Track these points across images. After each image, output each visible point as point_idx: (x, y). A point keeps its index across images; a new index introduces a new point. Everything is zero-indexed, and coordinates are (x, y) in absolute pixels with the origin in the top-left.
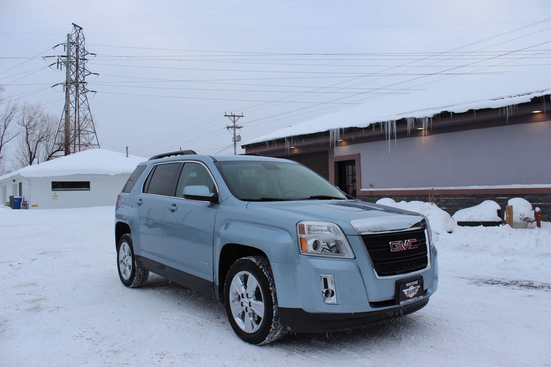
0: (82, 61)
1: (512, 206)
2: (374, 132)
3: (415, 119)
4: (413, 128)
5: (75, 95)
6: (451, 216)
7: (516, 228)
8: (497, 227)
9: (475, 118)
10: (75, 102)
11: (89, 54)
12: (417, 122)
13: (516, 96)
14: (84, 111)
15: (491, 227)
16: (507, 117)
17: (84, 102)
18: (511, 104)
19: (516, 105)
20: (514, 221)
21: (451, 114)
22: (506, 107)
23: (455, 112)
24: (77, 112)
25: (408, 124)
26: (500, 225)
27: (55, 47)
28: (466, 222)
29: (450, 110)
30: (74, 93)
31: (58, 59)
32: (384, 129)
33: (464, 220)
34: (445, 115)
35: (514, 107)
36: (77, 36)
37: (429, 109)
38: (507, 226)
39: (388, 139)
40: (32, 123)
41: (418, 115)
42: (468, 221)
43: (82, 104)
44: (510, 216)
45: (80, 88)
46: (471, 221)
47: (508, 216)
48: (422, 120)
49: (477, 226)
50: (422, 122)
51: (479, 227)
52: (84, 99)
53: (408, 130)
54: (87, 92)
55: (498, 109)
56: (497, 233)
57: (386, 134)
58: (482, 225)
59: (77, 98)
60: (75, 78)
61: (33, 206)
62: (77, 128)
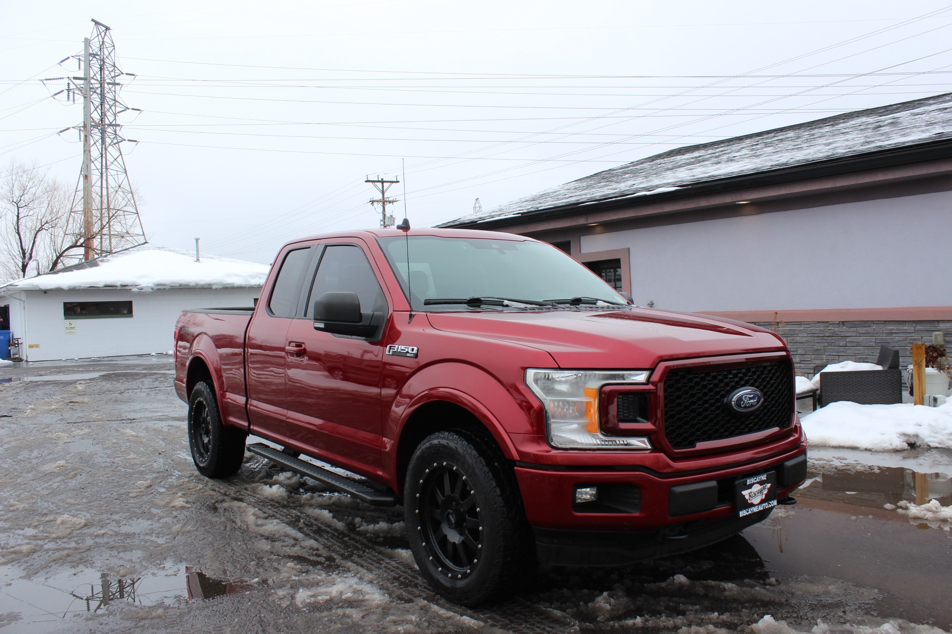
0: (110, 86)
5: (100, 148)
10: (100, 159)
11: (122, 74)
14: (116, 176)
17: (115, 160)
24: (104, 177)
27: (62, 61)
30: (97, 143)
31: (69, 84)
36: (101, 43)
40: (27, 197)
43: (112, 164)
45: (109, 134)
52: (116, 154)
54: (121, 141)
59: (104, 152)
60: (99, 118)
61: (31, 346)
62: (105, 206)
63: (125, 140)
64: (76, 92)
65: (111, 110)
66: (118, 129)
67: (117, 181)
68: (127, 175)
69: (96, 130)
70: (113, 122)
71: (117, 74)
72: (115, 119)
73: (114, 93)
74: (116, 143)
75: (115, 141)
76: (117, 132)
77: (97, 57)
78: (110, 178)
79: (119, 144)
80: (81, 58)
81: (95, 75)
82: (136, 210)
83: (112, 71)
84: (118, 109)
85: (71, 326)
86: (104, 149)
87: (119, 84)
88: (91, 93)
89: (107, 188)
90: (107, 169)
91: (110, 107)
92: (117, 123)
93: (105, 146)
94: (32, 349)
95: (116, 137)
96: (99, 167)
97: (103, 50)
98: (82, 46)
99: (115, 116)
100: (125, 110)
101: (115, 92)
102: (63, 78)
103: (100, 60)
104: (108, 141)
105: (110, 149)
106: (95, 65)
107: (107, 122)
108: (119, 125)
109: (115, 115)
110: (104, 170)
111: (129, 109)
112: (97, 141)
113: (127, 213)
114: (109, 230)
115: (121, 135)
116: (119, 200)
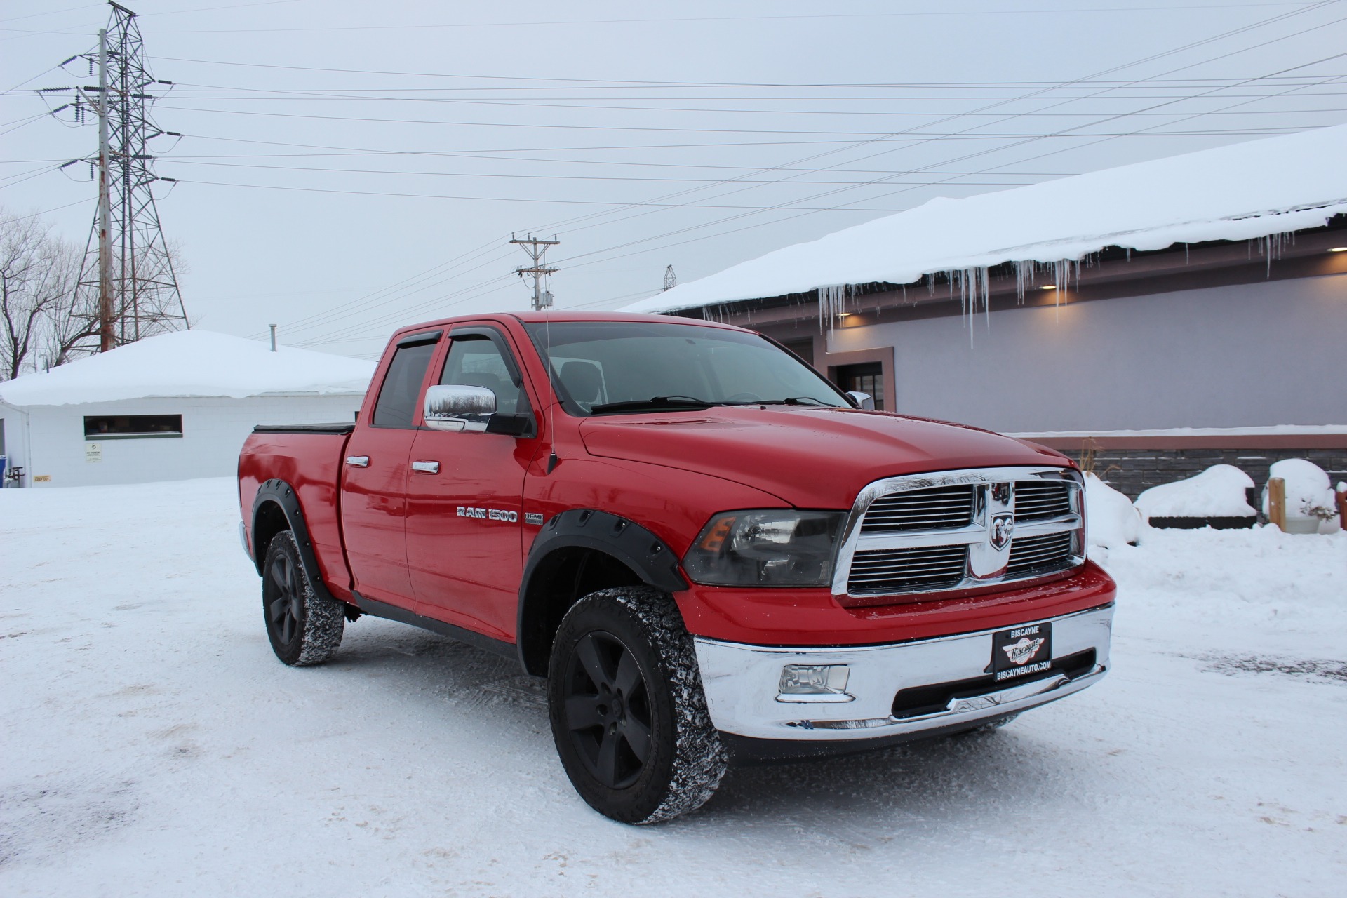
1: (1282, 481)
2: (932, 294)
3: (1037, 265)
4: (1030, 287)
6: (1133, 502)
7: (1293, 533)
8: (1246, 529)
9: (1187, 263)
12: (1043, 271)
13: (1291, 210)
15: (1232, 530)
16: (1269, 263)
18: (1279, 231)
19: (1290, 233)
20: (1287, 516)
21: (1129, 253)
22: (1265, 238)
23: (1139, 248)
25: (1021, 278)
26: (1256, 526)
28: (1171, 518)
29: (1124, 242)
31: (78, 97)
32: (957, 287)
33: (1165, 512)
34: (1112, 254)
35: (1286, 237)
36: (122, 36)
37: (1072, 238)
38: (1272, 527)
39: (967, 312)
40: (19, 263)
41: (1043, 256)
42: (1175, 516)
44: (1279, 503)
46: (1183, 515)
47: (1273, 504)
48: (1054, 266)
49: (1198, 528)
50: (1054, 272)
51: (1202, 529)
53: (1018, 291)
55: (1246, 241)
56: (1248, 546)
57: (963, 299)
58: (1208, 526)
60: (120, 145)
61: (38, 479)
62: (128, 275)
63: (157, 179)
64: (86, 107)
65: (136, 135)
66: (148, 162)
67: (146, 238)
68: (160, 230)
69: (115, 164)
70: (139, 152)
71: (145, 82)
72: (143, 148)
73: (141, 110)
74: (145, 183)
75: (143, 180)
76: (147, 167)
77: (116, 56)
78: (135, 233)
79: (150, 183)
80: (93, 57)
81: (114, 83)
82: (174, 280)
83: (138, 77)
84: (148, 133)
85: (95, 453)
86: (127, 192)
87: (149, 97)
88: (109, 109)
89: (132, 249)
90: (131, 220)
91: (136, 131)
92: (146, 154)
93: (129, 188)
94: (39, 482)
95: (144, 174)
96: (120, 218)
97: (126, 46)
98: (97, 40)
99: (143, 144)
100: (157, 135)
101: (143, 107)
102: (69, 89)
103: (122, 61)
104: (133, 179)
105: (136, 191)
106: (114, 68)
107: (132, 153)
108: (150, 157)
109: (143, 141)
110: (127, 222)
111: (163, 133)
112: (117, 180)
113: (160, 286)
114: (135, 310)
115: (152, 171)
116: (149, 266)
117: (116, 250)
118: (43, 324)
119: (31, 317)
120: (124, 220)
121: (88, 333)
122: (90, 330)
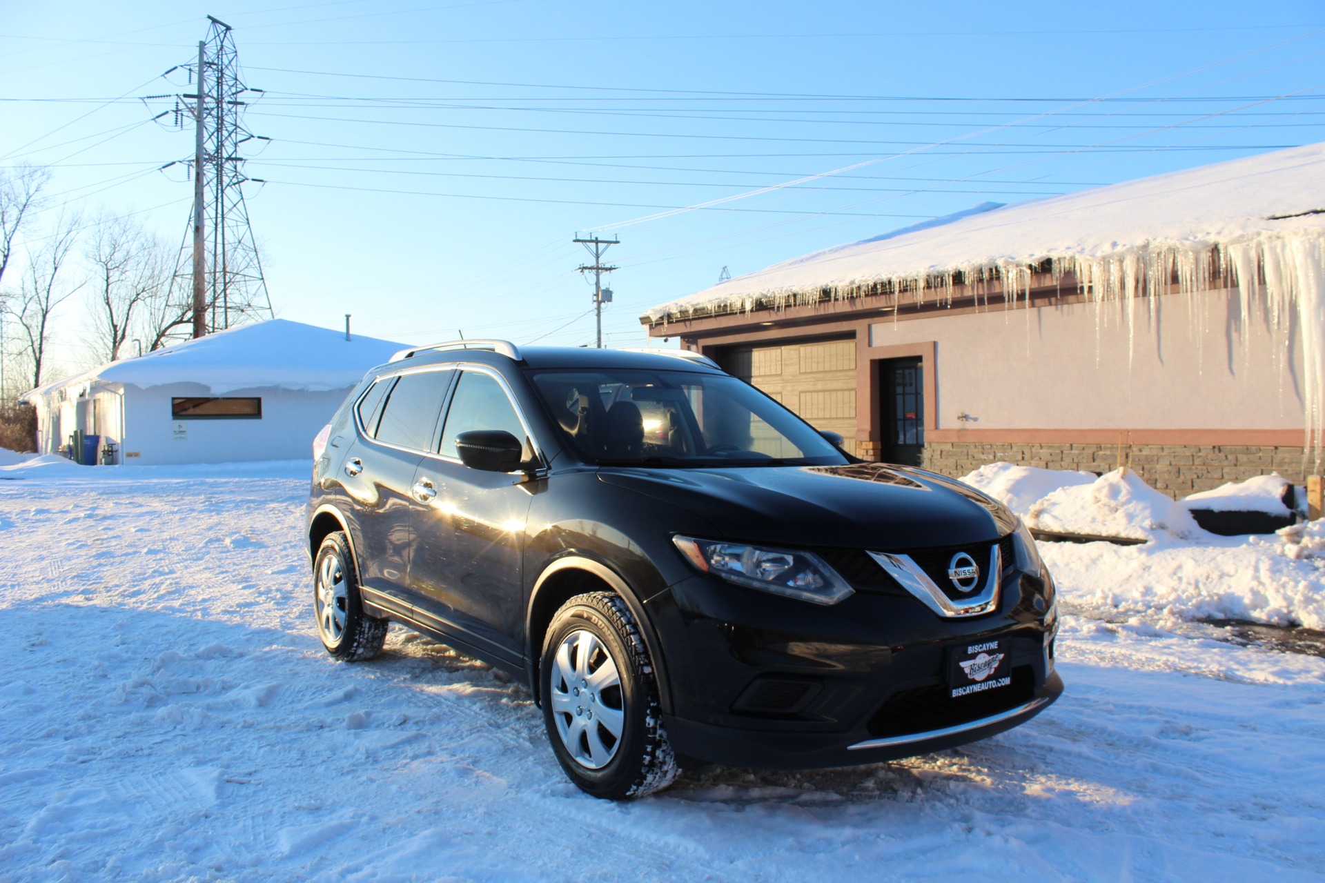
0: (230, 106)
5: (215, 189)
10: (214, 205)
11: (246, 89)
14: (235, 228)
17: (235, 206)
24: (220, 229)
27: (167, 73)
30: (211, 183)
31: (177, 103)
36: (219, 47)
40: (119, 256)
43: (230, 210)
45: (227, 171)
52: (236, 198)
54: (243, 181)
59: (220, 195)
60: (215, 149)
61: (129, 455)
62: (220, 268)
63: (248, 179)
64: (185, 113)
66: (239, 164)
67: (236, 233)
68: (249, 227)
69: (210, 166)
70: (232, 154)
71: (239, 90)
72: (235, 151)
73: (234, 116)
74: (237, 183)
75: (235, 180)
76: (238, 168)
77: (213, 67)
78: (227, 230)
79: (240, 184)
80: (192, 68)
81: (210, 91)
82: (261, 273)
83: (232, 86)
84: (240, 138)
85: (181, 429)
86: (220, 191)
87: (242, 104)
88: (205, 115)
89: (224, 244)
90: (223, 218)
91: (230, 135)
92: (238, 157)
93: (222, 187)
94: (130, 458)
95: (236, 175)
96: (213, 215)
97: (222, 57)
98: (197, 52)
99: (236, 147)
100: (248, 139)
101: (236, 114)
103: (218, 71)
104: (226, 180)
105: (228, 191)
106: (211, 77)
107: (225, 155)
108: (240, 160)
109: (235, 145)
110: (219, 220)
111: (254, 137)
112: (211, 180)
113: (247, 278)
114: (226, 302)
115: (243, 172)
116: (238, 260)
117: (209, 245)
118: (141, 313)
119: (130, 306)
120: (216, 218)
121: (181, 322)
122: (182, 318)
